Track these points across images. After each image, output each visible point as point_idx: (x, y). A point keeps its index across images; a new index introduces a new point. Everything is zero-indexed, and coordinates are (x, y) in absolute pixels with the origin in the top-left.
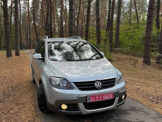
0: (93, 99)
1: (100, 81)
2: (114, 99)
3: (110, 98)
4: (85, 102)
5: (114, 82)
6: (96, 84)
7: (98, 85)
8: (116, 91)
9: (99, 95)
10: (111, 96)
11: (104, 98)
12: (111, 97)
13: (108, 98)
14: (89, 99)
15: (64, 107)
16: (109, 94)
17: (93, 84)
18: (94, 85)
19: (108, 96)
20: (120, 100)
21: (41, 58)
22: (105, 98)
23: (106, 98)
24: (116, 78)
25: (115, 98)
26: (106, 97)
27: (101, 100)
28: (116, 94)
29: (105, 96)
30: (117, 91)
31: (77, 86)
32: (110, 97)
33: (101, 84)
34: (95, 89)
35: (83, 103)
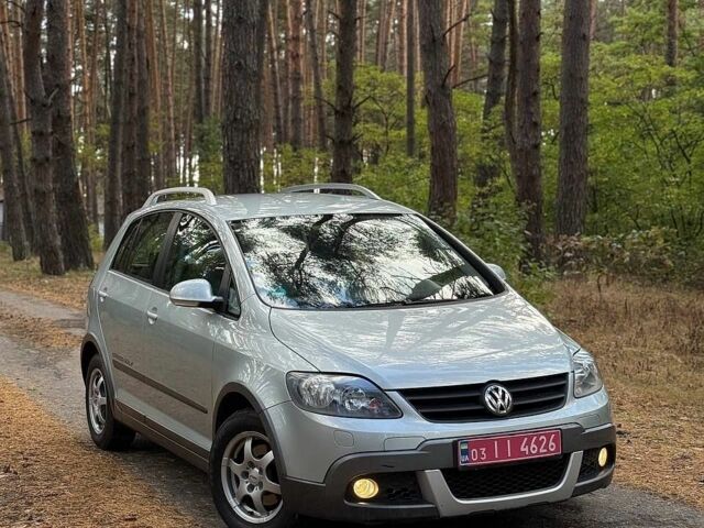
0: (480, 452)
1: (507, 384)
2: (566, 457)
3: (549, 451)
4: (451, 465)
5: (563, 388)
6: (488, 397)
7: (496, 399)
8: (570, 426)
9: (502, 438)
10: (551, 443)
11: (522, 449)
12: (552, 449)
13: (538, 453)
14: (465, 452)
15: (365, 489)
16: (544, 437)
17: (478, 397)
18: (479, 400)
19: (539, 443)
20: (589, 467)
21: (214, 298)
22: (526, 449)
23: (531, 451)
24: (570, 376)
25: (569, 455)
26: (533, 446)
27: (510, 458)
28: (571, 437)
29: (528, 444)
30: (574, 426)
31: (416, 404)
32: (546, 447)
33: (508, 395)
34: (486, 414)
35: (443, 470)
